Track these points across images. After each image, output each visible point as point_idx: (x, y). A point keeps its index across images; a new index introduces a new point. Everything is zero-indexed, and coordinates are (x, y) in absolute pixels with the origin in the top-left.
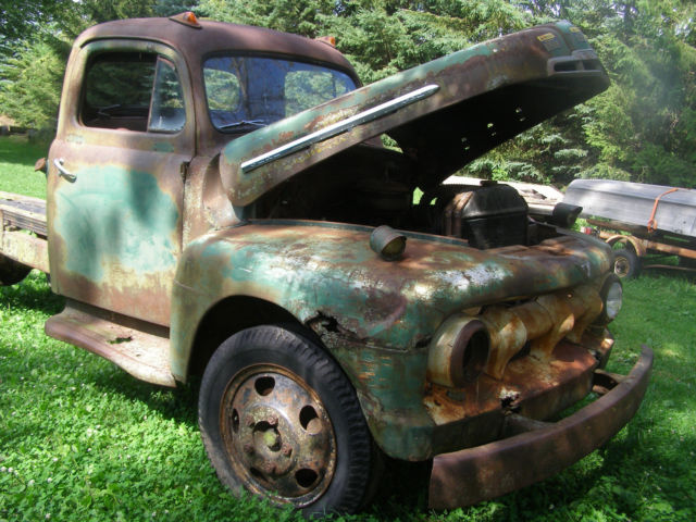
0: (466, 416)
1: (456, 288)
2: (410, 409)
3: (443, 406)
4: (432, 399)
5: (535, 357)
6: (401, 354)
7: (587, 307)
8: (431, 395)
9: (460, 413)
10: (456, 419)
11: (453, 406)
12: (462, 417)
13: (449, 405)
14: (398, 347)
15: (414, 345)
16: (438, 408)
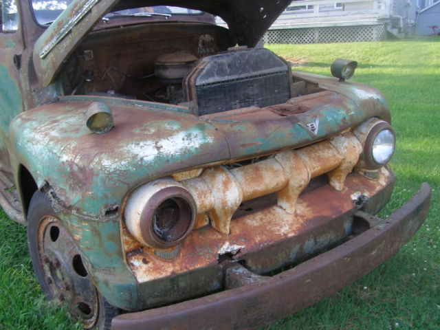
0: (173, 273)
1: (142, 159)
2: (114, 268)
3: (150, 265)
4: (141, 257)
5: (281, 207)
6: (94, 221)
7: (341, 157)
8: (142, 253)
9: (168, 270)
10: (161, 276)
11: (162, 264)
12: (169, 274)
13: (158, 262)
14: (91, 215)
15: (104, 213)
16: (145, 266)
